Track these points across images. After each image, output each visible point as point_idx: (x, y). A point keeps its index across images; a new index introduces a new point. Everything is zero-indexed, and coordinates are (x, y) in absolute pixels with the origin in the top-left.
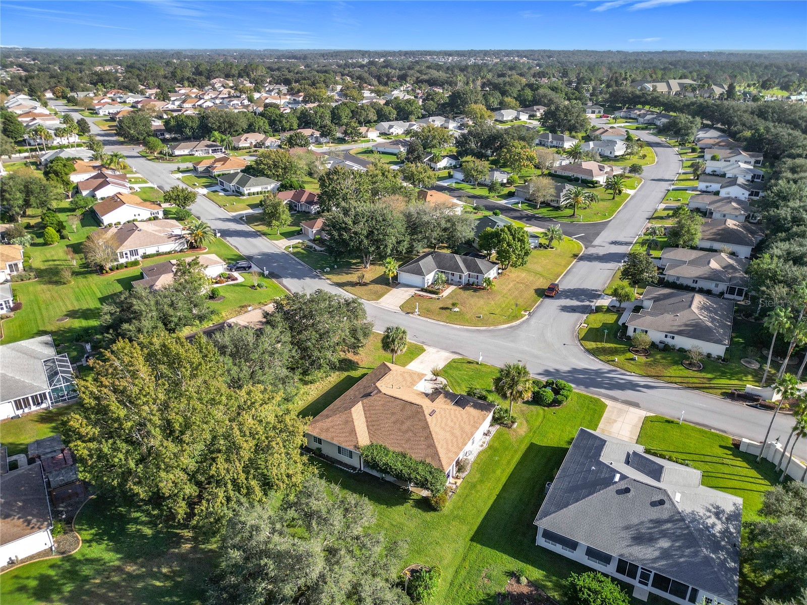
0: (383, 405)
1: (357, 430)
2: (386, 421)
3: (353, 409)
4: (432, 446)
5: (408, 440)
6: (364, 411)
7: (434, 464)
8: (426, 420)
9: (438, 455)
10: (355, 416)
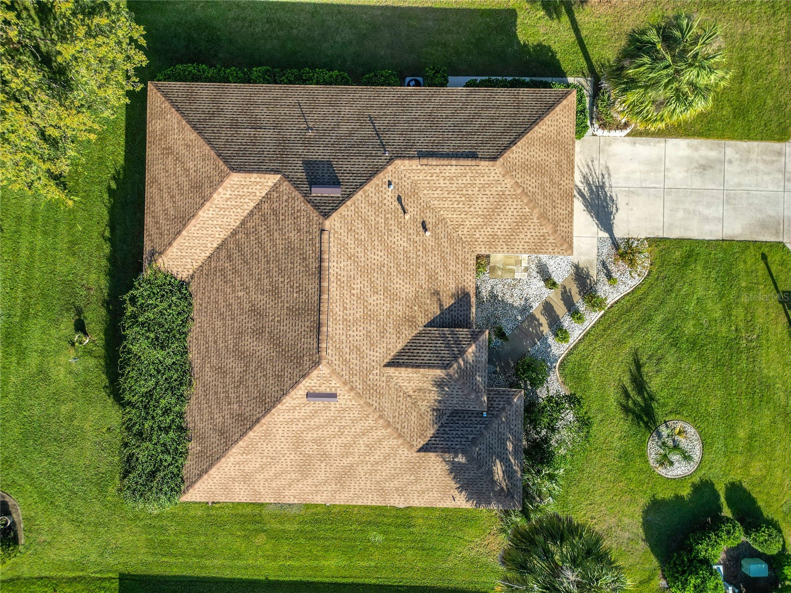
0: (289, 248)
1: (192, 228)
2: (251, 284)
3: (236, 178)
4: (227, 441)
5: (221, 371)
6: (258, 207)
7: (189, 465)
8: (285, 393)
9: (211, 466)
10: (220, 196)
